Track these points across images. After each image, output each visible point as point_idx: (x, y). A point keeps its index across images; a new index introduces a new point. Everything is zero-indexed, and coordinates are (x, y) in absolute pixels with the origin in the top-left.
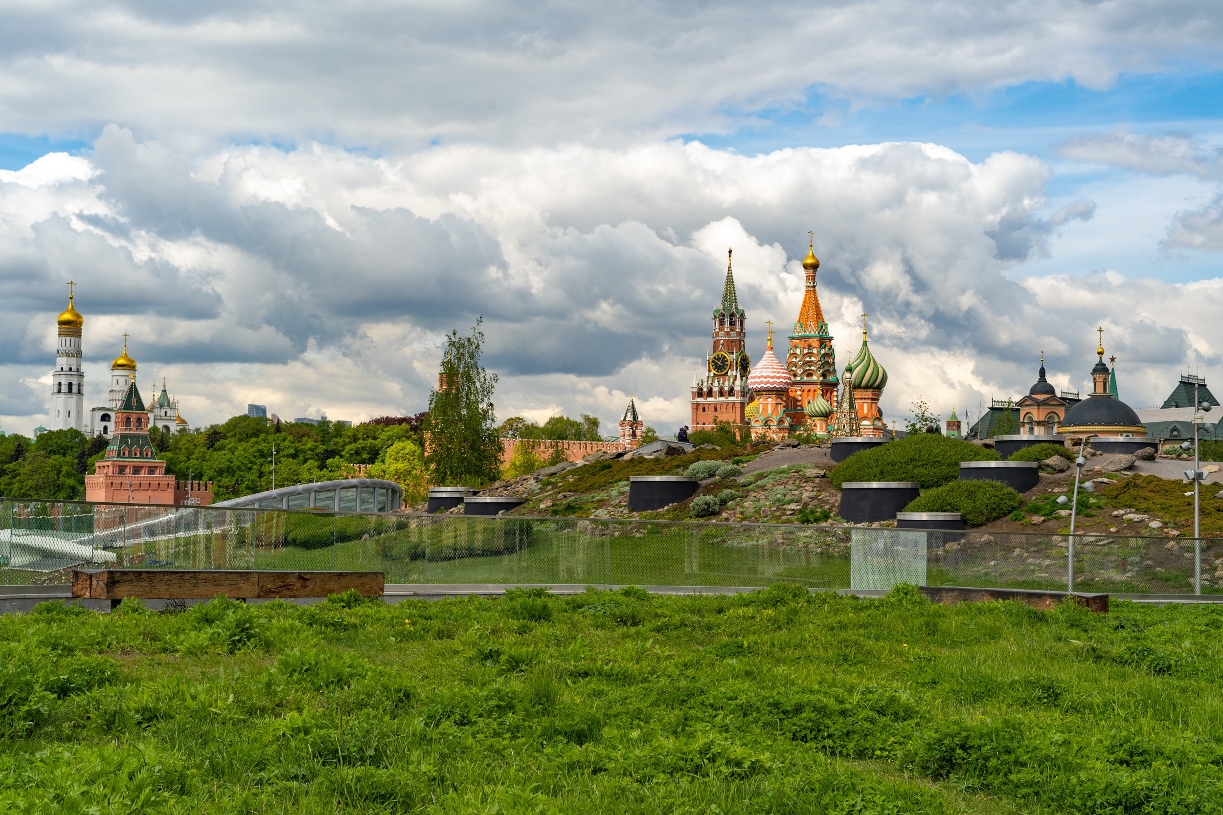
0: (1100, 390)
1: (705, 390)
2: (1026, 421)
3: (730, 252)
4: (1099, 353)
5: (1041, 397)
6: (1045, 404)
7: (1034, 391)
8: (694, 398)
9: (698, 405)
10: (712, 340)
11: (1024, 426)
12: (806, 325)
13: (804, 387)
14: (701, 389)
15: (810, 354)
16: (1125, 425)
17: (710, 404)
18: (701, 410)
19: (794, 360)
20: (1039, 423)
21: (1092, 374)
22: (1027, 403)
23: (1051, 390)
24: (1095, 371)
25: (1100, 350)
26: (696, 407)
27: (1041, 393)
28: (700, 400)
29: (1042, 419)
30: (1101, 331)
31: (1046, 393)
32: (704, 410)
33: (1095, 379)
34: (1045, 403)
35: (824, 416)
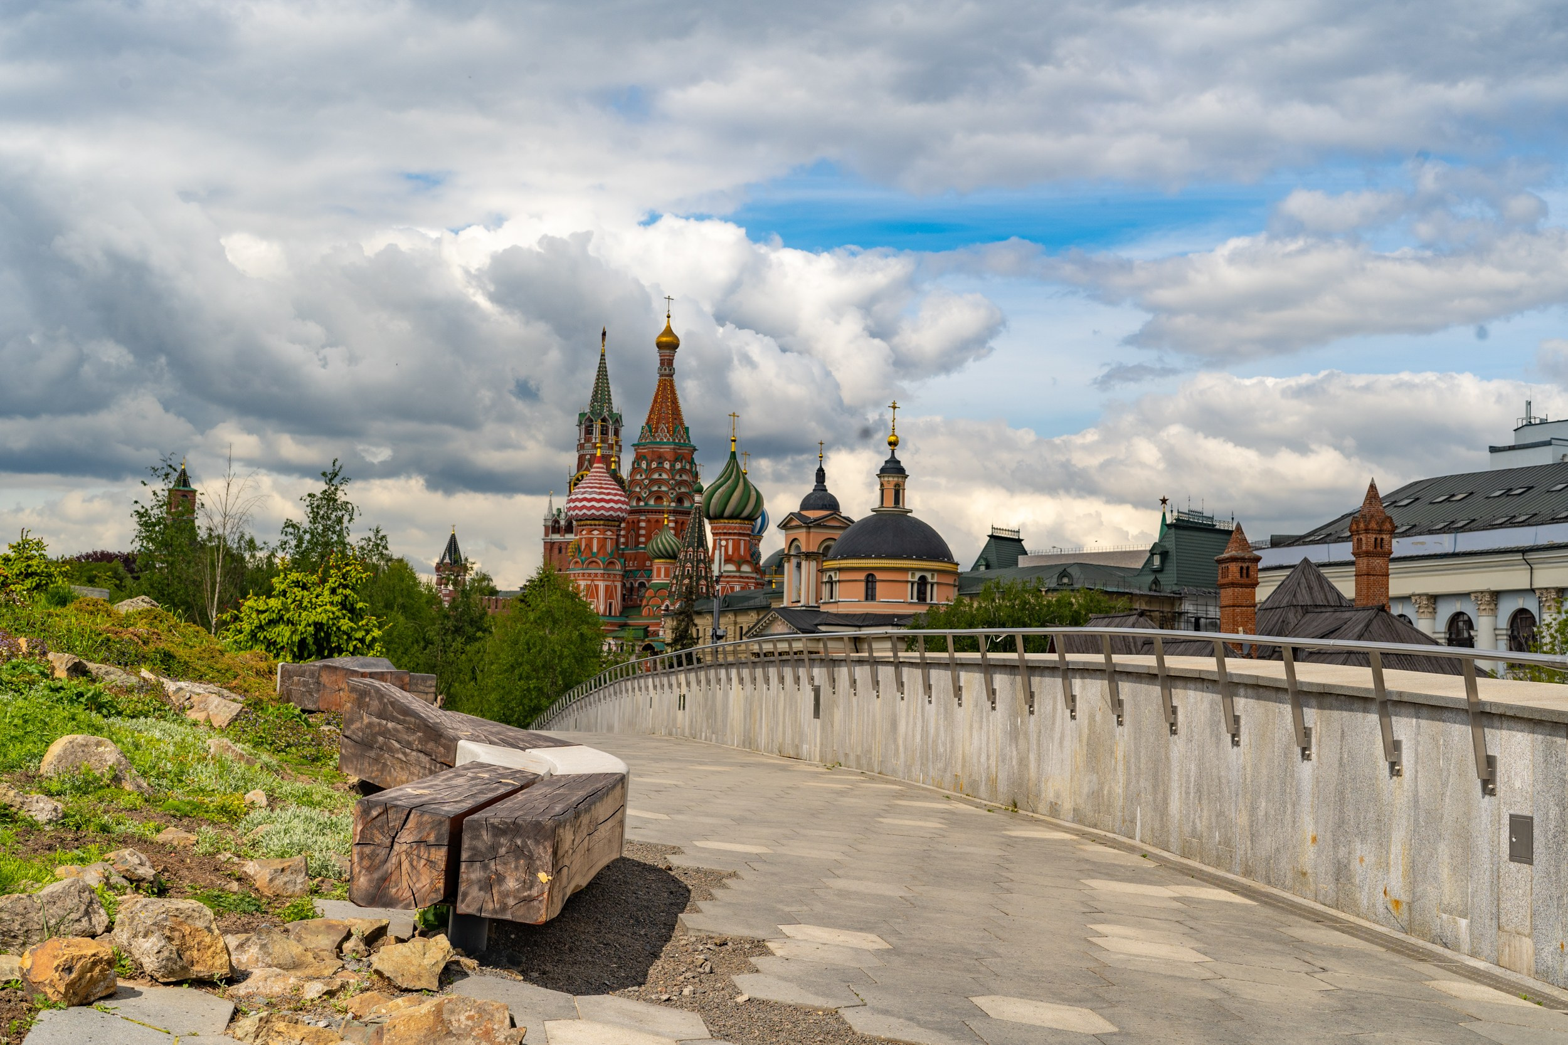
0: (890, 503)
1: (562, 523)
2: (792, 552)
3: (604, 334)
4: (890, 444)
5: (812, 514)
6: (819, 526)
7: (806, 504)
8: (547, 534)
9: (552, 544)
10: (576, 455)
11: (789, 561)
12: (657, 428)
13: (650, 516)
14: (557, 522)
15: (660, 469)
16: (920, 558)
17: (568, 543)
18: (556, 551)
19: (638, 477)
20: (808, 556)
21: (879, 476)
22: (793, 524)
23: (832, 505)
24: (884, 471)
25: (893, 439)
26: (550, 547)
27: (814, 509)
28: (556, 537)
29: (813, 548)
30: (894, 408)
31: (823, 508)
32: (560, 551)
33: (882, 485)
34: (818, 524)
35: (670, 557)
